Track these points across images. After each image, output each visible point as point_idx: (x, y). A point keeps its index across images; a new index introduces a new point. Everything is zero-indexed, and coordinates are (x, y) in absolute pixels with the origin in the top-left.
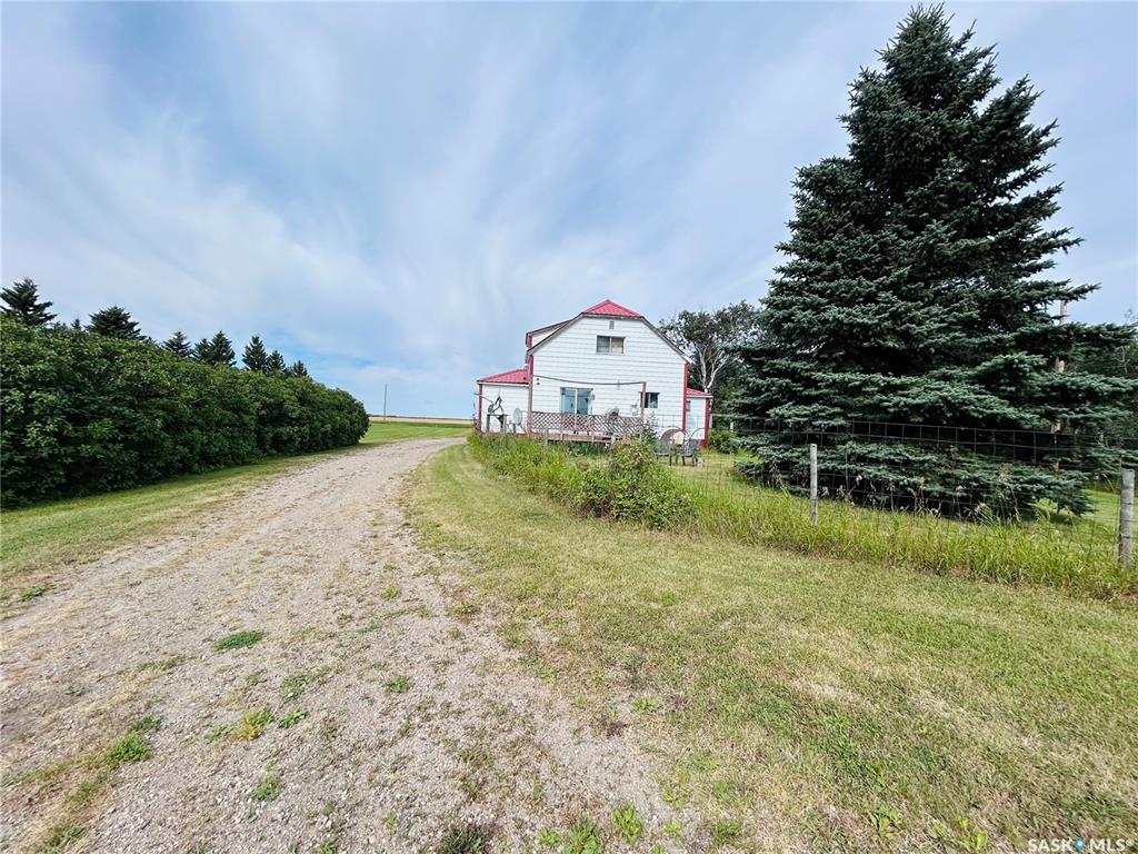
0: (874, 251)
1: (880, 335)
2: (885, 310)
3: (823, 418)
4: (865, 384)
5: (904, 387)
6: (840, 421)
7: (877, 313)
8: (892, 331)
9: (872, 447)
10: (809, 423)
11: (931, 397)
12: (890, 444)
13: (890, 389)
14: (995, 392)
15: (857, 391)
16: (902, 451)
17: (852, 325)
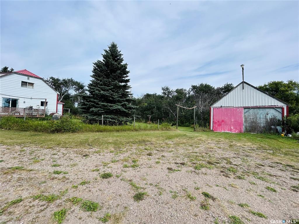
0: (108, 82)
1: (109, 97)
2: (110, 93)
3: (100, 111)
4: (107, 105)
5: (113, 106)
6: (103, 111)
7: (109, 93)
8: (111, 97)
9: (108, 116)
10: (98, 112)
11: (116, 108)
12: (111, 115)
13: (111, 106)
14: (123, 107)
15: (106, 106)
16: (113, 116)
17: (105, 95)
